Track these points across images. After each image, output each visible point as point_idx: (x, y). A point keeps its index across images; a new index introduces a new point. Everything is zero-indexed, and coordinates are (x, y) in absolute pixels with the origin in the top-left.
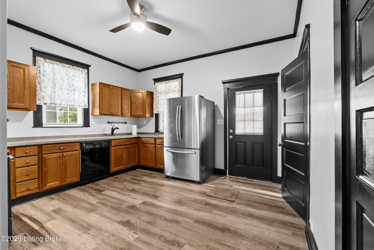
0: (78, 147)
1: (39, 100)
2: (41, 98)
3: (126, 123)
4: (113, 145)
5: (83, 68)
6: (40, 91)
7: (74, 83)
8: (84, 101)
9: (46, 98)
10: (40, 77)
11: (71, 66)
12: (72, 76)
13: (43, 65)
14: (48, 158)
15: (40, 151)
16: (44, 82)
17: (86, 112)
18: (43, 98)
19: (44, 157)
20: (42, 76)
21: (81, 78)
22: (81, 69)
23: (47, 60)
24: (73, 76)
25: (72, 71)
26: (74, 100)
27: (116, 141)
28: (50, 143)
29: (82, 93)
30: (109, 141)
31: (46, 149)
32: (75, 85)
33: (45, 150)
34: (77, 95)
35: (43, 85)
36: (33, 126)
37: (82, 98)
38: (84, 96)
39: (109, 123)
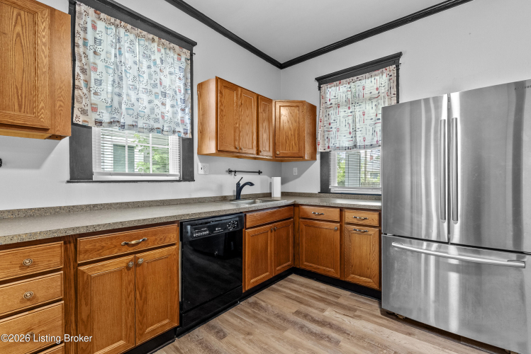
0: (173, 235)
1: (84, 112)
2: (89, 108)
3: (260, 173)
4: (248, 225)
5: (181, 46)
6: (85, 90)
7: (162, 77)
8: (183, 121)
9: (101, 109)
10: (86, 56)
11: (156, 38)
12: (158, 62)
13: (94, 27)
14: (94, 274)
15: (72, 256)
16: (95, 69)
17: (187, 146)
18: (94, 109)
19: (83, 272)
20: (91, 54)
21: (177, 71)
22: (177, 47)
23: (103, 15)
24: (162, 61)
25: (159, 51)
26: (163, 117)
27: (255, 214)
28: (99, 229)
29: (179, 103)
30: (241, 217)
31: (88, 247)
32: (166, 82)
33: (86, 251)
34: (168, 107)
35: (93, 76)
36: (68, 177)
37: (180, 114)
38: (183, 110)
39: (230, 171)
